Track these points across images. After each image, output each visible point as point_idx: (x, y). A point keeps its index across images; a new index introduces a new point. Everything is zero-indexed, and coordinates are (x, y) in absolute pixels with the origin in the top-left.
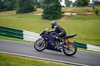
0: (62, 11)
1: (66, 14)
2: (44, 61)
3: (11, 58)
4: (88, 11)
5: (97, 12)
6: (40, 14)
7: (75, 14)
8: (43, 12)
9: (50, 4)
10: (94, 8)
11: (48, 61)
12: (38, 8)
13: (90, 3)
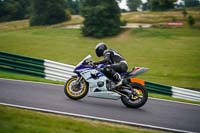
0: (122, 19)
1: (129, 26)
2: (89, 121)
3: (23, 116)
4: (174, 20)
5: (191, 21)
6: (78, 27)
7: (148, 26)
8: (84, 23)
9: (97, 7)
10: (185, 13)
11: (95, 122)
12: (73, 14)
13: (178, 3)
